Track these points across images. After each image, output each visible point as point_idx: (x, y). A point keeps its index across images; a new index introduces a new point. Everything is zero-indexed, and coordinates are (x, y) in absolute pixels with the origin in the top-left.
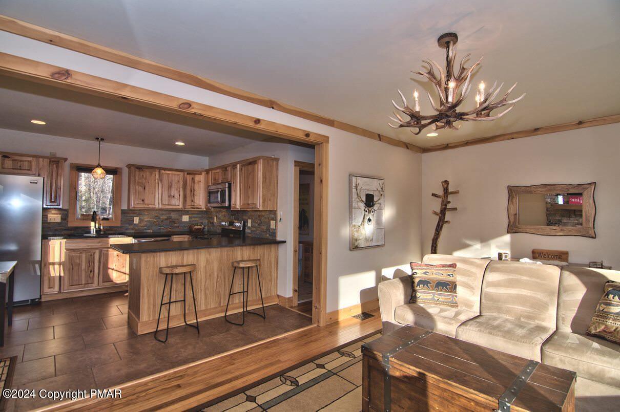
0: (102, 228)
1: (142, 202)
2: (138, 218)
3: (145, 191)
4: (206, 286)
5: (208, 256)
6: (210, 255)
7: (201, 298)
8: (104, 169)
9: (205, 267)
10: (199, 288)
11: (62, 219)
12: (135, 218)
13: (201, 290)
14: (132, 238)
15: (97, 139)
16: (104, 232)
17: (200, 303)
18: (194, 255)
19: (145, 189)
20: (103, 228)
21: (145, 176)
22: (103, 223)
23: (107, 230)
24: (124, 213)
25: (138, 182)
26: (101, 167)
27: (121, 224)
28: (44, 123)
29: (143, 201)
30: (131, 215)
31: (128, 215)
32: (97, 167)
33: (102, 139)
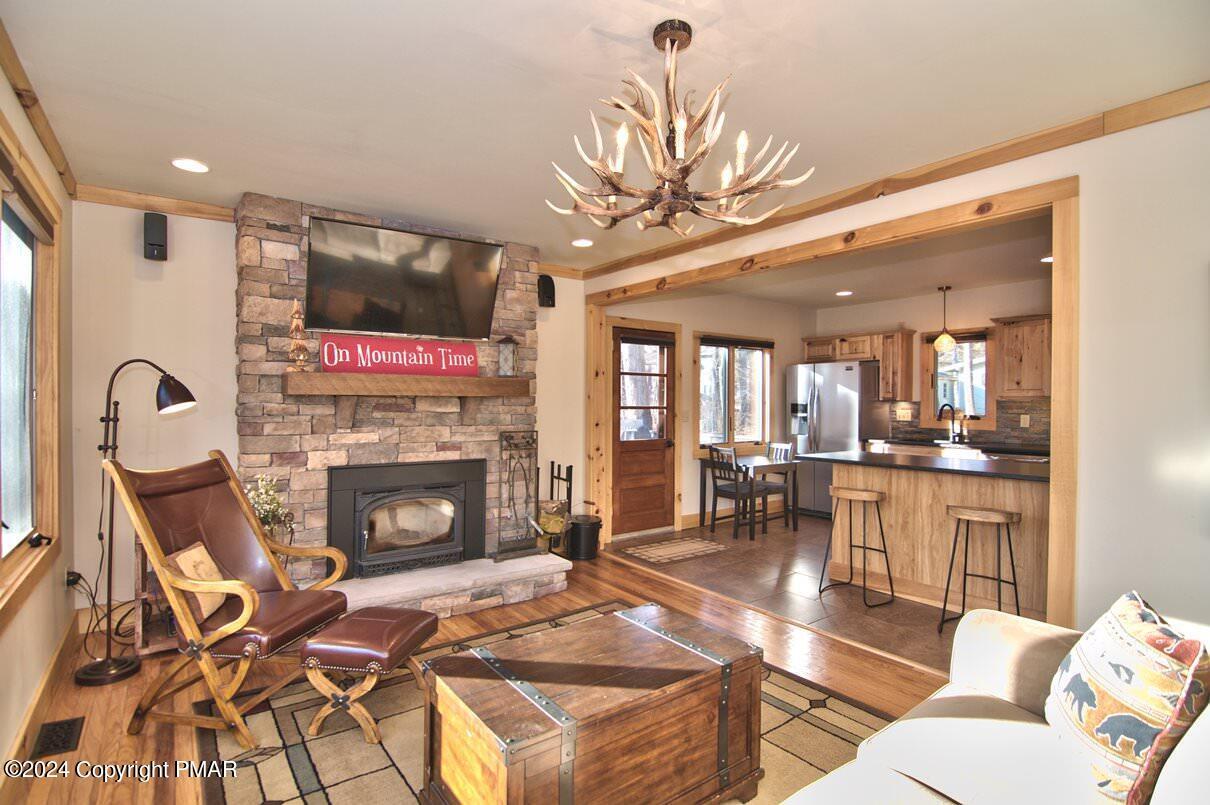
0: (965, 433)
1: (1015, 386)
2: (1028, 416)
3: (1021, 366)
4: (933, 543)
5: (937, 488)
6: (940, 486)
7: (923, 562)
8: (951, 335)
9: (931, 506)
10: (920, 541)
11: (913, 416)
12: (1022, 416)
13: (923, 547)
14: (979, 451)
15: (940, 289)
16: (970, 438)
17: (922, 571)
18: (909, 479)
19: (1021, 360)
20: (969, 432)
21: (1020, 337)
22: (968, 425)
23: (974, 436)
24: (1003, 408)
25: (1008, 349)
26: (947, 332)
27: (998, 427)
28: (850, 293)
29: (1018, 383)
30: (1015, 411)
31: (1010, 411)
32: (942, 333)
33: (948, 288)
